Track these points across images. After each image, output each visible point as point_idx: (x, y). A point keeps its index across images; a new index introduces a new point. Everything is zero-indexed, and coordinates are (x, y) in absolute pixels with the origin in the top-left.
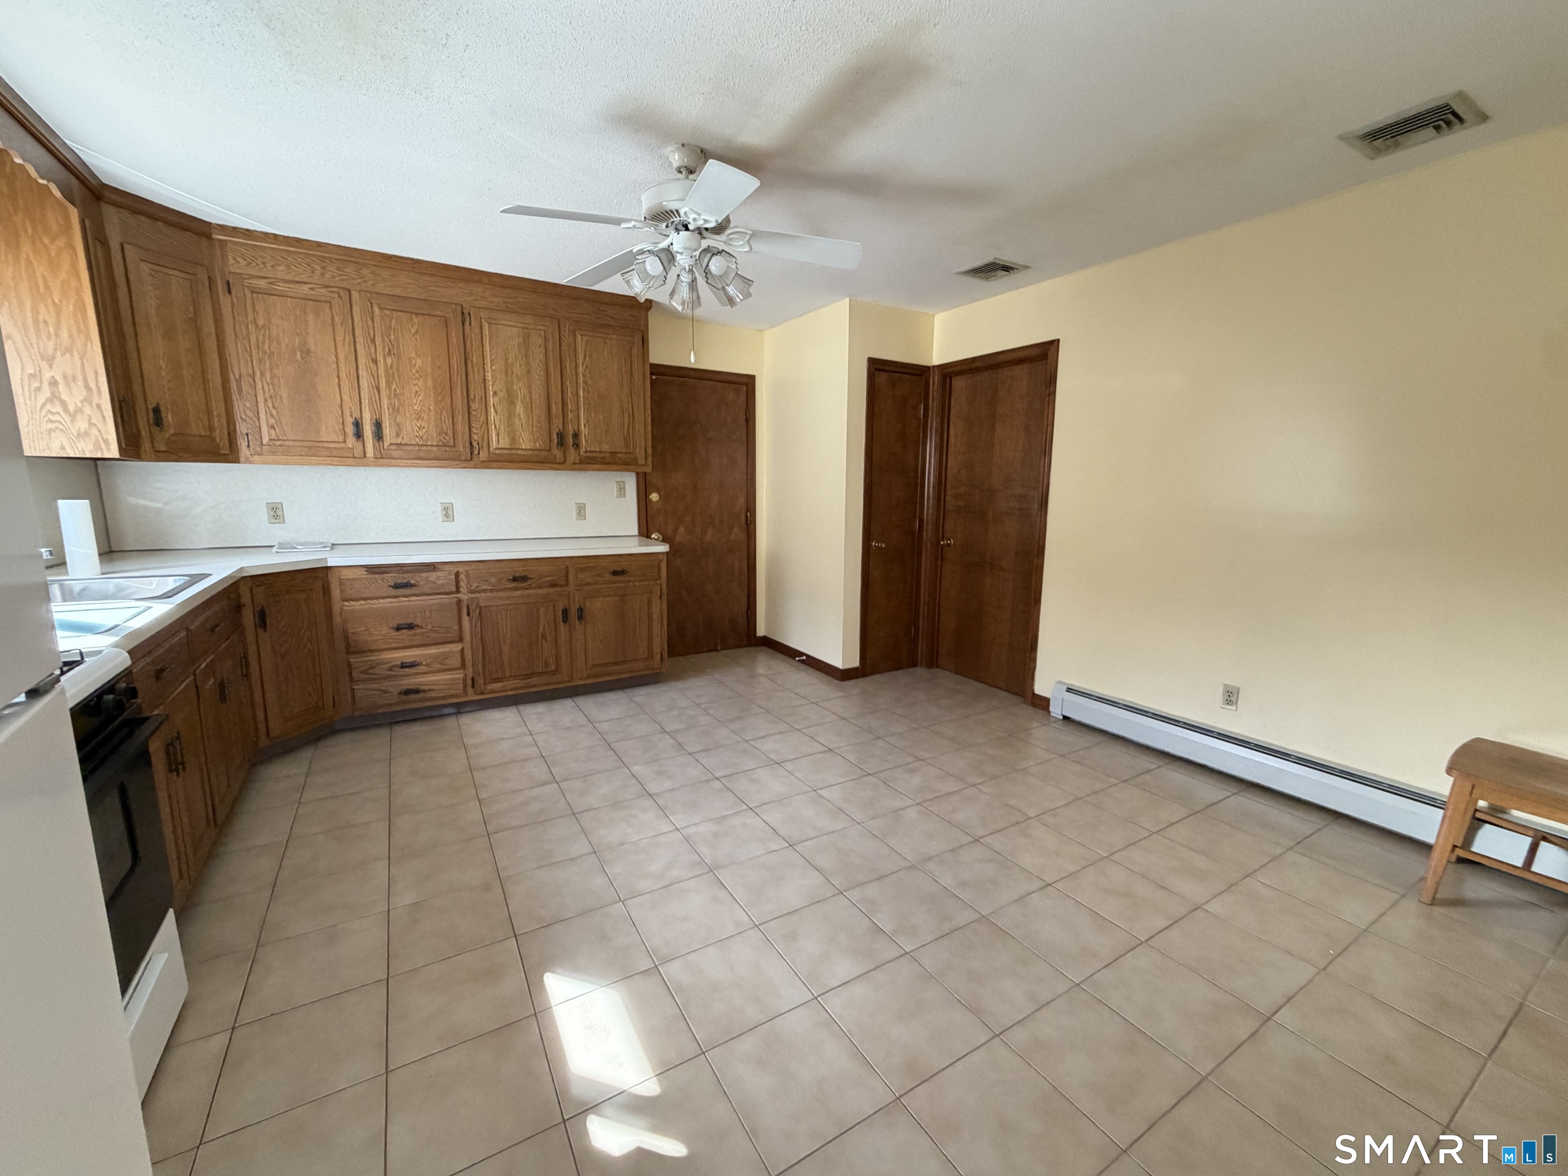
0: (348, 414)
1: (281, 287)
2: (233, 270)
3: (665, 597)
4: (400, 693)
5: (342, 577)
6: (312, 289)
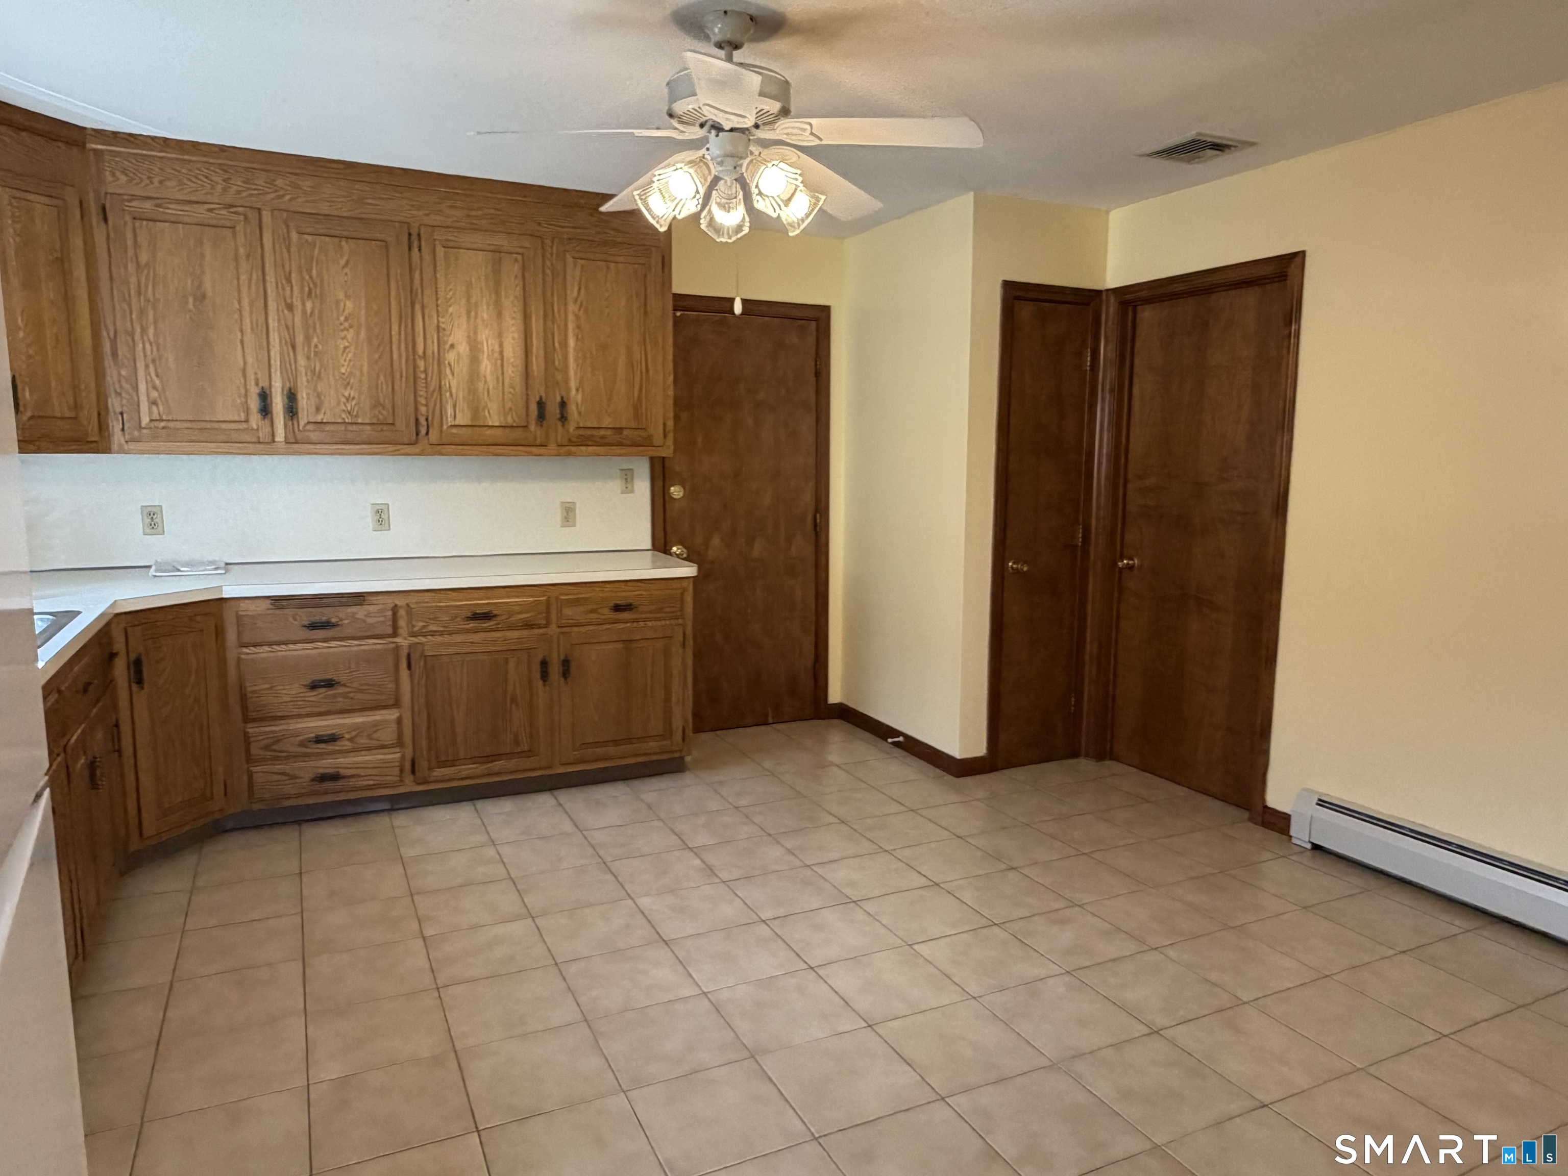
0: (253, 383)
1: (172, 210)
2: (110, 191)
3: (690, 643)
4: (313, 780)
5: (241, 613)
6: (211, 210)
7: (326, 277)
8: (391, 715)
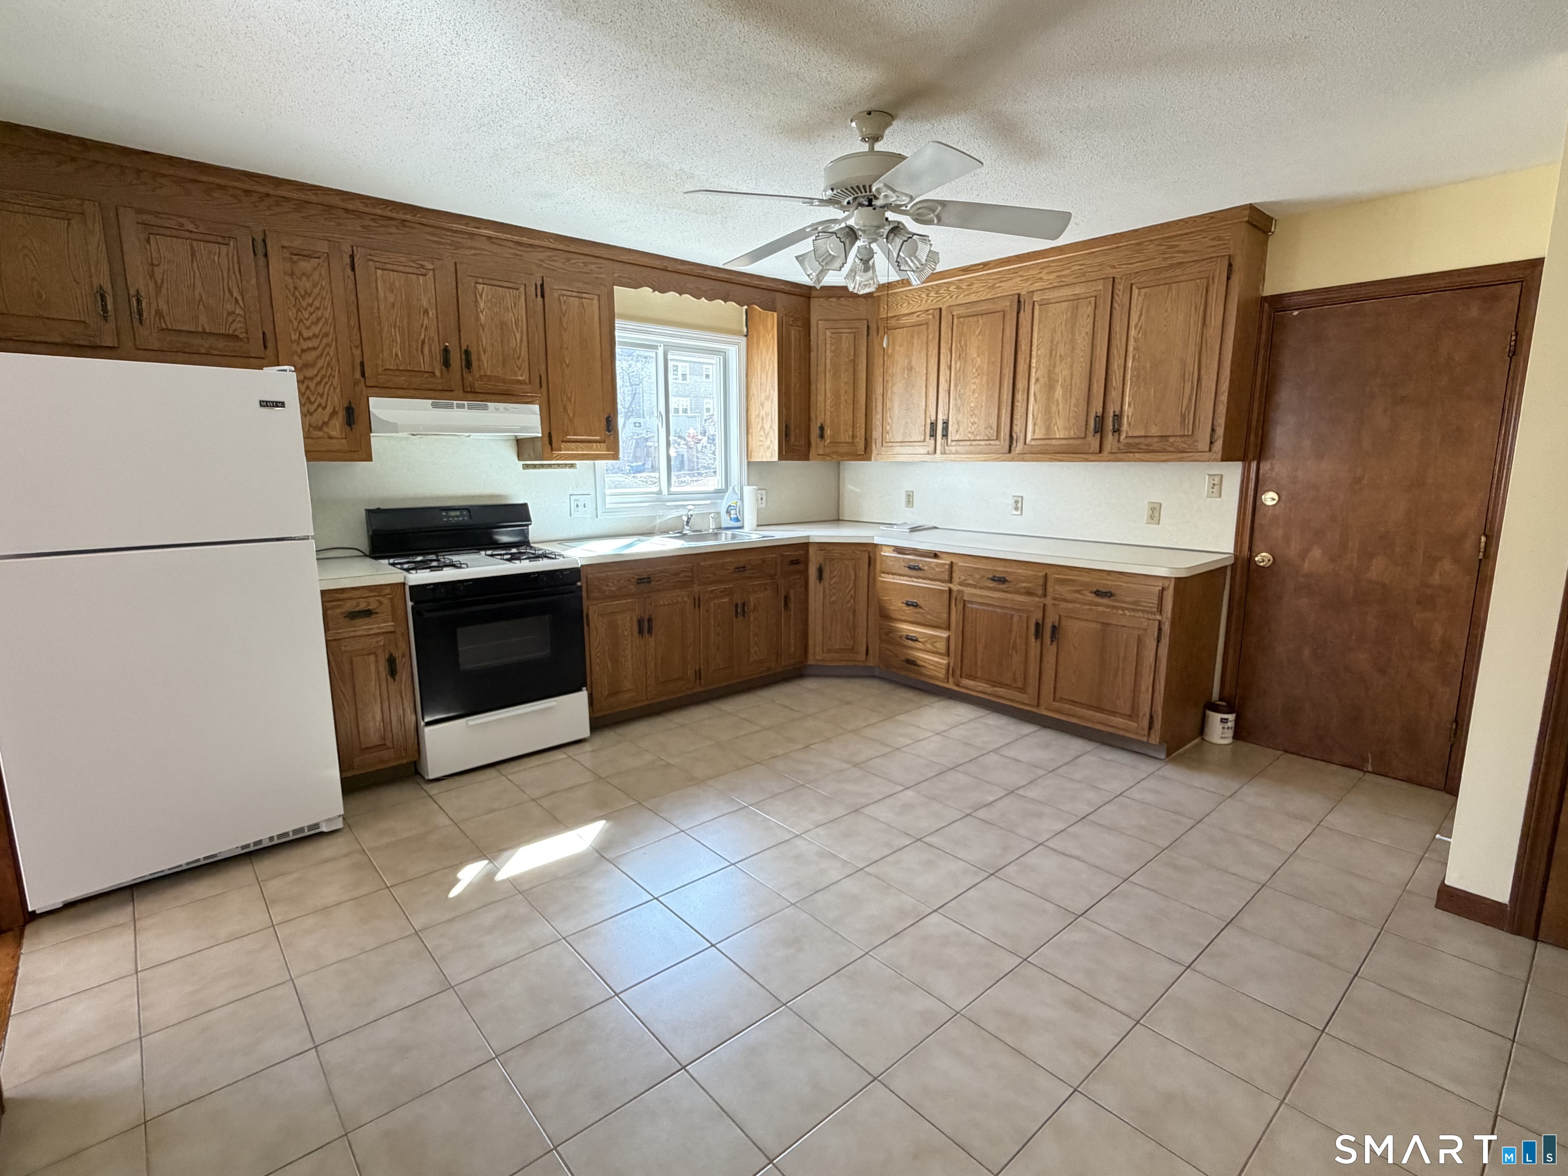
0: (928, 417)
2: (881, 316)
3: (1165, 639)
4: (906, 661)
5: (882, 553)
6: (918, 316)
7: (968, 344)
8: (944, 634)
